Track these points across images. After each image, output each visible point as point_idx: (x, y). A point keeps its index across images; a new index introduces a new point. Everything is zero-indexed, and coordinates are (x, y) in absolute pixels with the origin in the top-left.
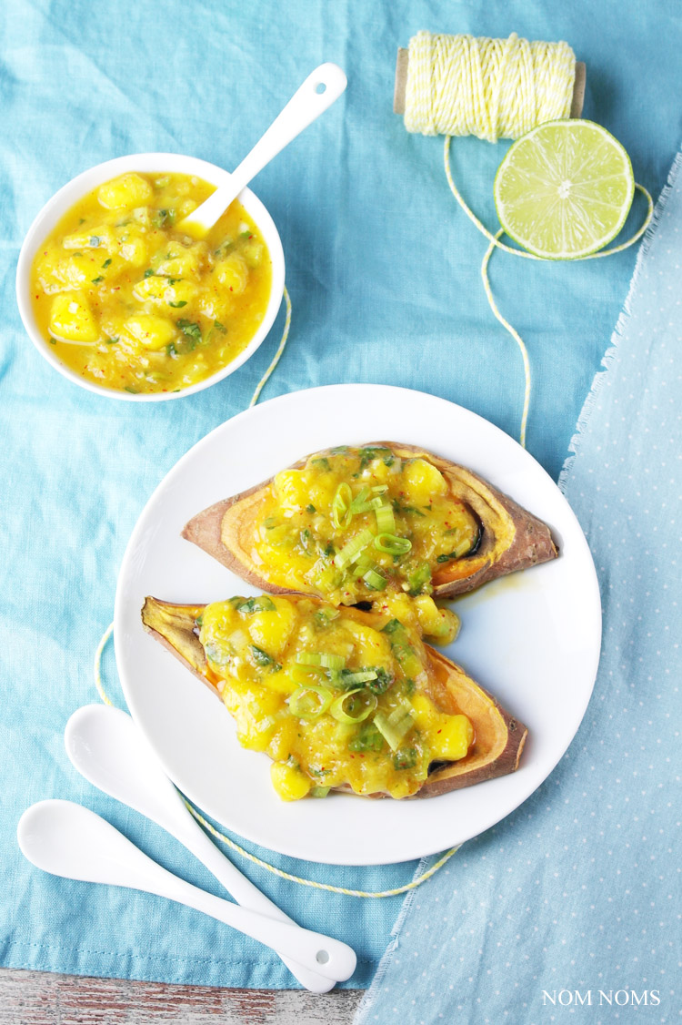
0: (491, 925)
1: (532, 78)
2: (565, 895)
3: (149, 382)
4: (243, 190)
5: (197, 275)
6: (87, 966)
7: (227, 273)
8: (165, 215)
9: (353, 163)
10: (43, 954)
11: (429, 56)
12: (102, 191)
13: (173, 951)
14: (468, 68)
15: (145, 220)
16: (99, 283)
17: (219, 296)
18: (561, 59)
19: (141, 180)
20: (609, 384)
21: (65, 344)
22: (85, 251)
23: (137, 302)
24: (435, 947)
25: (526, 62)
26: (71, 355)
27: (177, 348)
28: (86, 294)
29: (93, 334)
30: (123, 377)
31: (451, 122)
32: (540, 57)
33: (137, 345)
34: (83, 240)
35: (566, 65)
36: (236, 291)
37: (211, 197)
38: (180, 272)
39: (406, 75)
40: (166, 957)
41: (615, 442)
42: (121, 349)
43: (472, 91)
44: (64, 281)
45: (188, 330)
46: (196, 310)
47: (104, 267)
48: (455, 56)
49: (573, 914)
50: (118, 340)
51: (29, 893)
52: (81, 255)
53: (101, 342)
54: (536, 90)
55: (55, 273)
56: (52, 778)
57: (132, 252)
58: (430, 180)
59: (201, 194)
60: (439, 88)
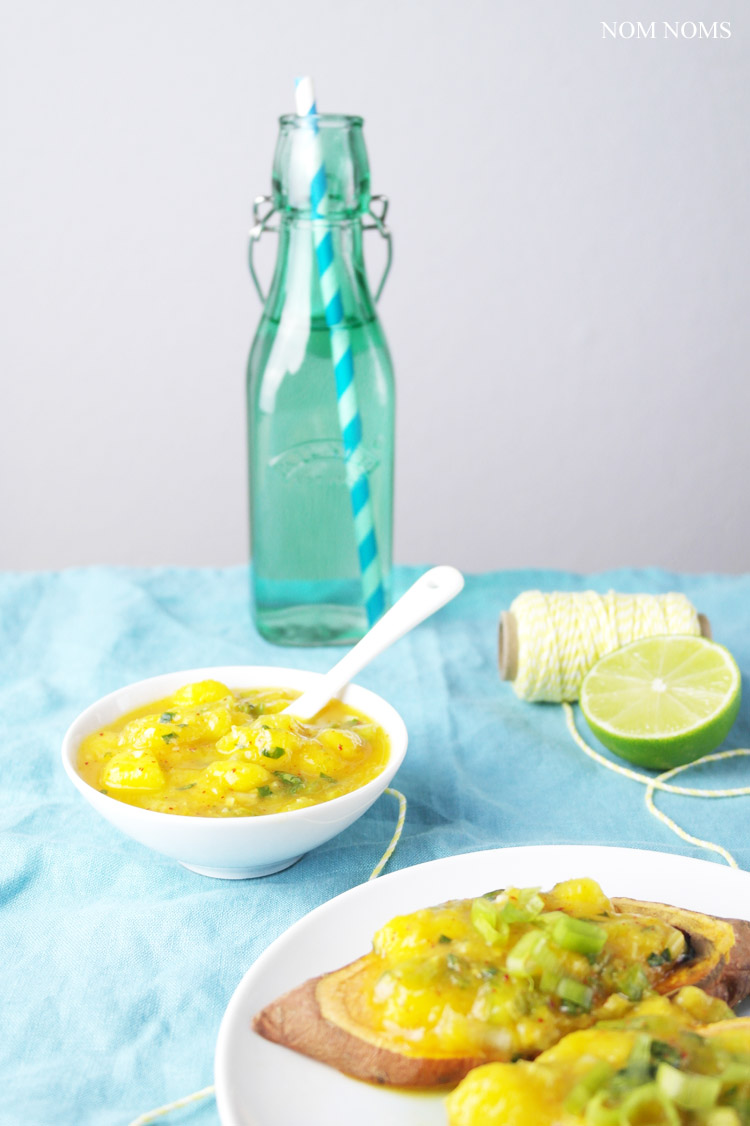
16: (171, 739)
17: (324, 753)
27: (273, 790)
36: (346, 750)
50: (194, 785)
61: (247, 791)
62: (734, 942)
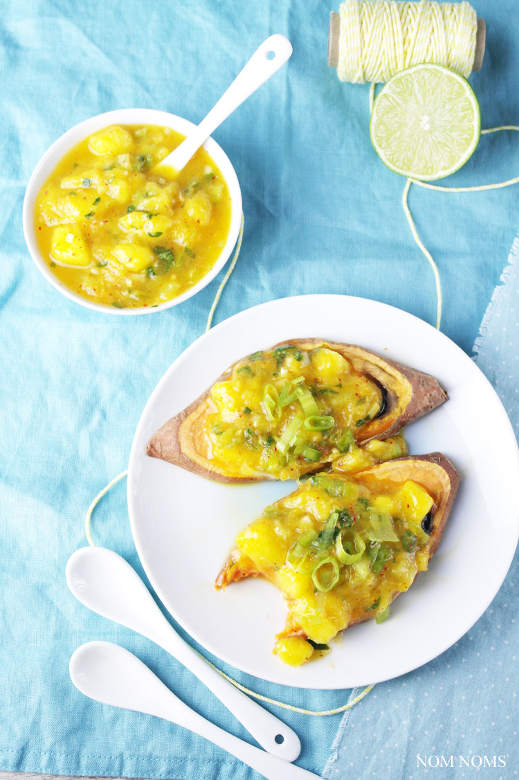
0: (412, 739)
1: (443, 28)
2: (471, 714)
3: (132, 299)
4: (207, 139)
5: (170, 210)
6: (88, 769)
7: (195, 208)
8: (143, 160)
9: (295, 113)
10: (51, 761)
11: (357, 14)
12: (92, 140)
13: (157, 753)
14: (390, 21)
15: (127, 165)
16: (91, 218)
17: (188, 227)
18: (465, 13)
19: (124, 132)
20: (506, 296)
21: (64, 268)
22: (79, 191)
23: (121, 233)
24: (367, 758)
25: (437, 16)
26: (68, 277)
27: (155, 270)
28: (80, 226)
29: (86, 259)
30: (110, 294)
31: (377, 67)
32: (448, 12)
33: (122, 268)
34: (77, 181)
35: (470, 17)
36: (202, 223)
37: (181, 145)
38: (156, 209)
39: (339, 30)
40: (150, 757)
41: (511, 344)
42: (109, 271)
43: (394, 40)
44: (61, 216)
45: (164, 256)
46: (170, 239)
47: (94, 204)
48: (379, 12)
49: (478, 730)
50: (106, 264)
51: (39, 712)
52: (75, 194)
53: (92, 266)
54: (446, 37)
55: (54, 209)
56: (53, 618)
57: (118, 192)
58: (357, 126)
59: (172, 142)
60: (367, 38)
61: (139, 272)
62: (410, 400)
